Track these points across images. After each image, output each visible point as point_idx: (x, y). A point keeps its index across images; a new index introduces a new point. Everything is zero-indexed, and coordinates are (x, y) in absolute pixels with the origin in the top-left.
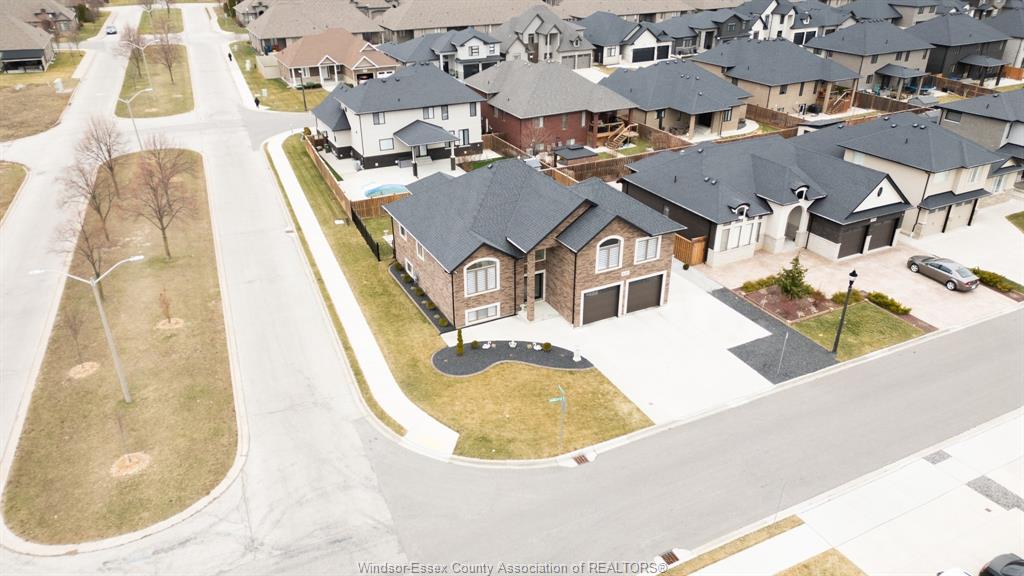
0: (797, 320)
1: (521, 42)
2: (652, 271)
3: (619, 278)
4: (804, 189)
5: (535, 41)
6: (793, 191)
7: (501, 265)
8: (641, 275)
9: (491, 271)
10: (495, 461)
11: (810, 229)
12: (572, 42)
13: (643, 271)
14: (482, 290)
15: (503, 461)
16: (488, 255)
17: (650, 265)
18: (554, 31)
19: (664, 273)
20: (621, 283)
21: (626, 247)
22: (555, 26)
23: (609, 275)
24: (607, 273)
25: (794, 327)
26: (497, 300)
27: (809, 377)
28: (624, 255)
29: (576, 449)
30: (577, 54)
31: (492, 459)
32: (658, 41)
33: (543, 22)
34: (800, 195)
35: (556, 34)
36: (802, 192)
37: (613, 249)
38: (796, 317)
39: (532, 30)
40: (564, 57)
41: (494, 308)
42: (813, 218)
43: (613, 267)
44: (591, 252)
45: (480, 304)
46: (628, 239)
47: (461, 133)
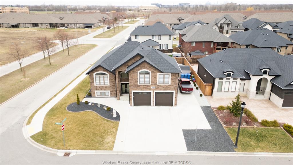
0: (231, 127)
1: (217, 26)
2: (168, 89)
3: (150, 89)
4: (268, 70)
5: (223, 26)
6: (261, 70)
7: (110, 76)
8: (161, 90)
9: (106, 77)
10: (38, 144)
11: (272, 91)
12: (236, 26)
13: (162, 88)
14: (102, 84)
15: (40, 145)
16: (104, 71)
17: (166, 86)
18: (229, 22)
19: (174, 91)
20: (152, 91)
21: (152, 76)
22: (230, 21)
23: (145, 86)
24: (144, 85)
25: (226, 130)
26: (108, 89)
27: (211, 153)
28: (152, 79)
29: (69, 149)
30: (237, 30)
31: (38, 142)
32: (273, 28)
33: (226, 20)
34: (265, 73)
35: (230, 24)
36: (266, 71)
37: (147, 76)
38: (231, 125)
39: (222, 22)
40: (232, 31)
41: (108, 93)
42: (273, 85)
43: (147, 83)
44: (135, 74)
45: (101, 89)
46: (153, 73)
47: (165, 45)
